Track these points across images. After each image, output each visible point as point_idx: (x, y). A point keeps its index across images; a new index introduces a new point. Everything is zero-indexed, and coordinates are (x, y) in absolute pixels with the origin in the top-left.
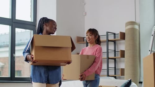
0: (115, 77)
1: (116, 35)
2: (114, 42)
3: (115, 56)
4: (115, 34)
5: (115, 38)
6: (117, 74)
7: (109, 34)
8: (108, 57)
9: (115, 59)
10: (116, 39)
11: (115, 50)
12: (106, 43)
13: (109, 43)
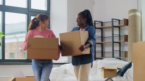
0: (120, 59)
1: (121, 21)
2: (119, 27)
3: (120, 40)
4: (119, 21)
5: (119, 24)
6: (121, 56)
7: (114, 20)
8: (114, 41)
9: (120, 43)
10: (121, 25)
11: (120, 35)
12: (111, 29)
13: (115, 28)
